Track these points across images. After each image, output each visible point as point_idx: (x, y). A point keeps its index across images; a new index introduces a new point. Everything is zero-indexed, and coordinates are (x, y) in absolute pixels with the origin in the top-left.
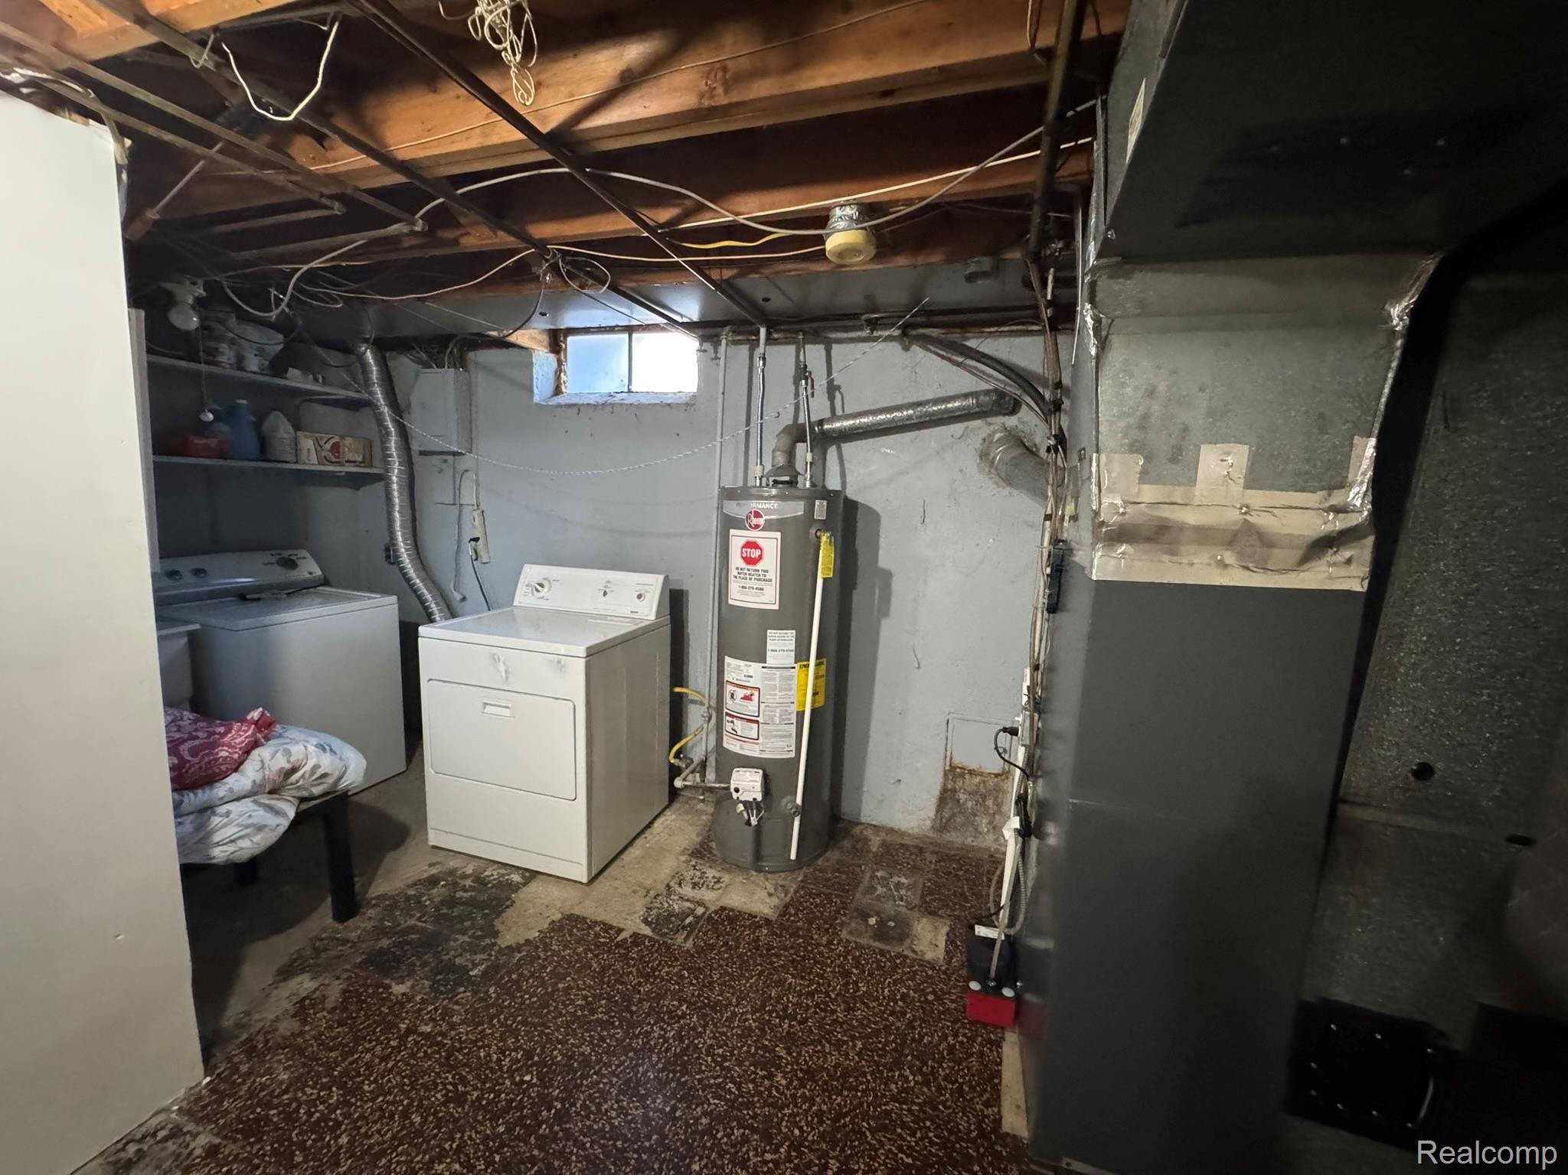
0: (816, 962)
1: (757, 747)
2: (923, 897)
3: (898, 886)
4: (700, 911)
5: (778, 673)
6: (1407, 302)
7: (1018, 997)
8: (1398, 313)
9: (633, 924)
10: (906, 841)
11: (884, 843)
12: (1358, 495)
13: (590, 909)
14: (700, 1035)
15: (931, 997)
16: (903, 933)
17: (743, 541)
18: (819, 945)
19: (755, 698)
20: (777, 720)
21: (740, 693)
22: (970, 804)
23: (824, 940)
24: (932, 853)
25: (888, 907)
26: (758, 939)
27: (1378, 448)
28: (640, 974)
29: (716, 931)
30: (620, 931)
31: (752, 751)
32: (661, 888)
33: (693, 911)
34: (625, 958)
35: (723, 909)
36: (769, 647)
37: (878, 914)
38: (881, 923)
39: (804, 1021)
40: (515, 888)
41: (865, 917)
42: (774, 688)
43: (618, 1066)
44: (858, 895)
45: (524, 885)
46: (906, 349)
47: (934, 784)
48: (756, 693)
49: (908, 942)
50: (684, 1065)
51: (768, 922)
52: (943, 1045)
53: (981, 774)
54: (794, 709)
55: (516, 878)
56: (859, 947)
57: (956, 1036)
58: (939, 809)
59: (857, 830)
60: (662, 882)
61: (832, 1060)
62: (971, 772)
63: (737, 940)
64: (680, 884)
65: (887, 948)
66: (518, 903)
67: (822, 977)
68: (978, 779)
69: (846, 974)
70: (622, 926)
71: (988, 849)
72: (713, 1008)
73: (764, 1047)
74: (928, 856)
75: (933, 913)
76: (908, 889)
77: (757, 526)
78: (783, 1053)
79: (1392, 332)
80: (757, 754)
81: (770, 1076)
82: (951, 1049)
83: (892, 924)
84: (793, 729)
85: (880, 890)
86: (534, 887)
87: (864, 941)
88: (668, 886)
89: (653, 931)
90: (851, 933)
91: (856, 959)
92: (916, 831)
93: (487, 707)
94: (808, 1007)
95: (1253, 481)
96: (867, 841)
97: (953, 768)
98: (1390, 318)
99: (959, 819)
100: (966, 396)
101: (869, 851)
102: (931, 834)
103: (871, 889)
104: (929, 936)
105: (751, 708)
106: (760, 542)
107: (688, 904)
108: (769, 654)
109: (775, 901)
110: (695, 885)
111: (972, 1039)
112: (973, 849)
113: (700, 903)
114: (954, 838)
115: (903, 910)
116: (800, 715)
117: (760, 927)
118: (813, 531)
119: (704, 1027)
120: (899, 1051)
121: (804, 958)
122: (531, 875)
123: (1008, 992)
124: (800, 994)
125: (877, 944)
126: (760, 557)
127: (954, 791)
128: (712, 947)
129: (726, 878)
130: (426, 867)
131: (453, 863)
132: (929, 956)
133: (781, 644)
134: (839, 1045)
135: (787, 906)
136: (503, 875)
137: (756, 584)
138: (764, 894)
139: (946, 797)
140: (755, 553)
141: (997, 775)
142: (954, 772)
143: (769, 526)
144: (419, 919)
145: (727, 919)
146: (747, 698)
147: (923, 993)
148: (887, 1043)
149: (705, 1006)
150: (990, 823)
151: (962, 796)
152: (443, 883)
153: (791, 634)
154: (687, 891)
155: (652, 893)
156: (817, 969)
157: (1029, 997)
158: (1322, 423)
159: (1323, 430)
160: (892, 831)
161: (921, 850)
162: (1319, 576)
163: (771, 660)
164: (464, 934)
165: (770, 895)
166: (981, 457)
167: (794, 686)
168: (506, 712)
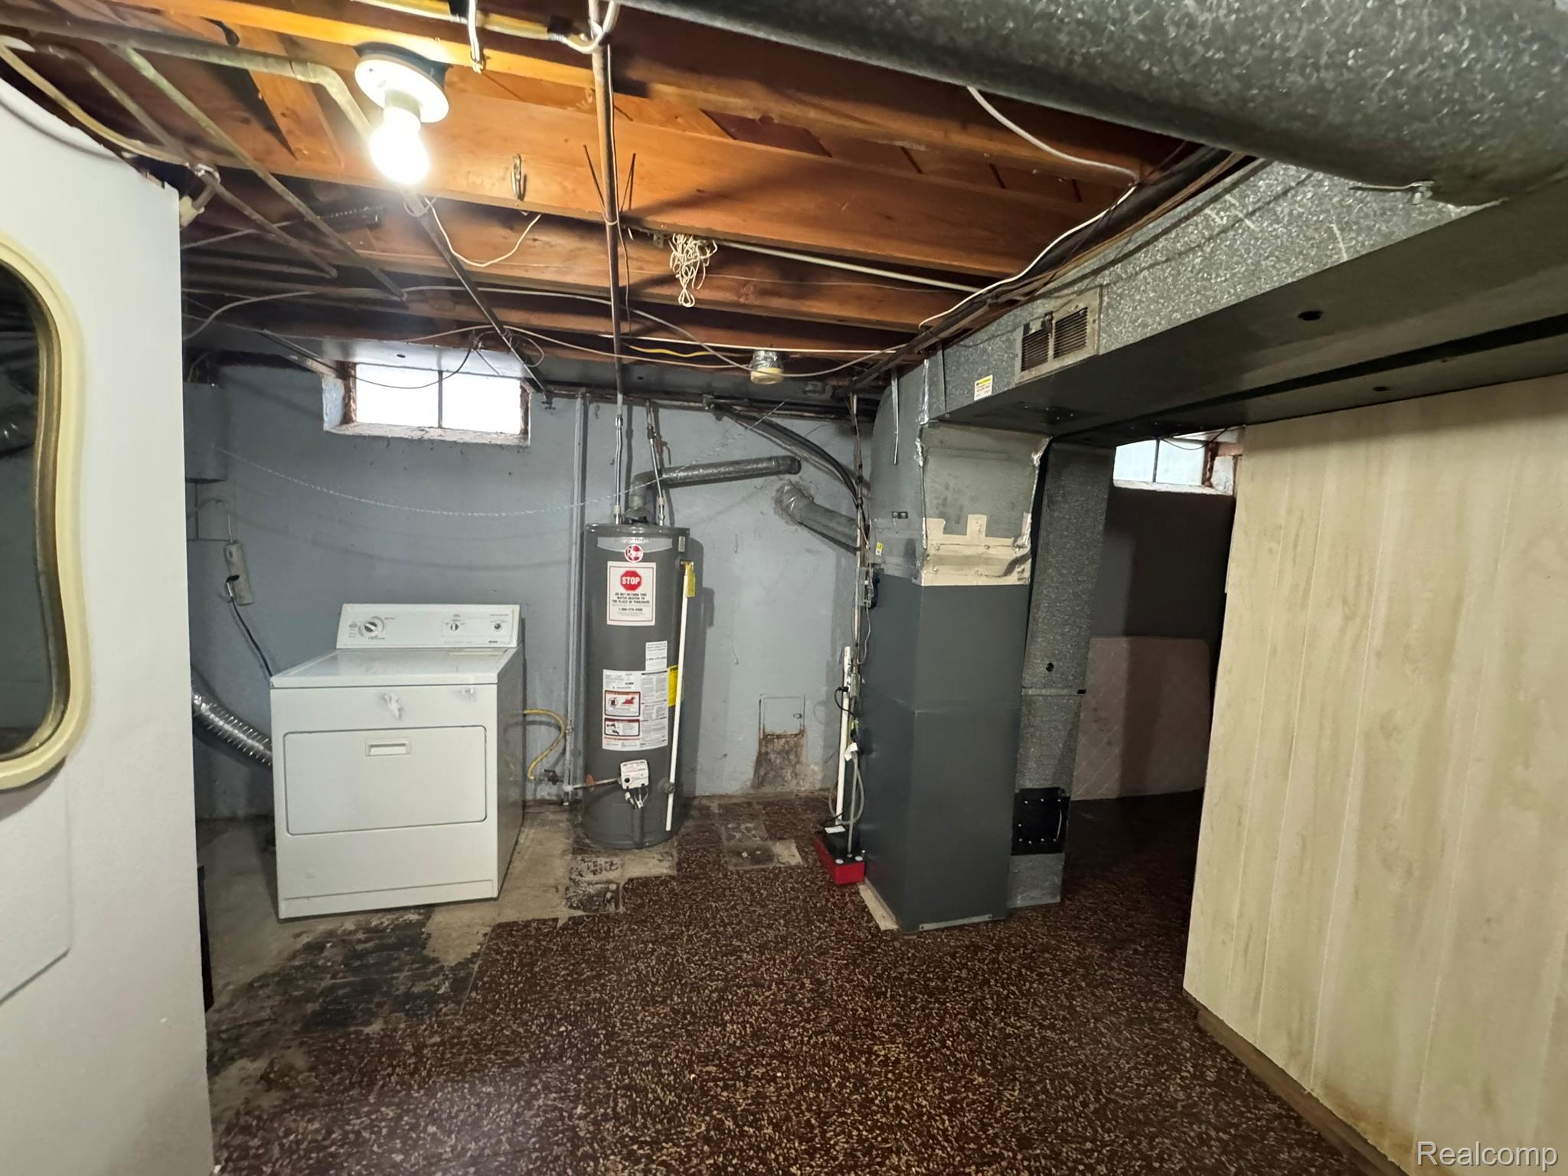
0: (724, 889)
1: (638, 742)
2: (768, 831)
3: (748, 830)
4: (613, 887)
5: (654, 677)
6: (1040, 454)
7: (865, 861)
8: (1036, 458)
9: (563, 914)
10: (735, 801)
11: (720, 806)
12: (1025, 539)
13: (510, 915)
14: (675, 956)
15: (808, 883)
16: (769, 856)
17: (622, 571)
18: (719, 879)
19: (636, 701)
20: (654, 716)
21: (622, 699)
22: (778, 761)
23: (721, 875)
24: (758, 803)
25: (749, 843)
26: (673, 889)
27: (1032, 518)
28: (598, 939)
29: (636, 895)
30: (556, 920)
31: (634, 746)
32: (567, 882)
33: (608, 890)
34: (576, 934)
35: (631, 880)
36: (647, 657)
37: (745, 850)
38: (752, 854)
39: (740, 922)
40: (422, 924)
41: (739, 854)
42: (651, 690)
43: (629, 994)
44: (725, 843)
45: (428, 918)
46: (719, 419)
47: (752, 750)
48: (637, 697)
49: (775, 860)
50: (678, 975)
51: (673, 878)
52: (829, 904)
53: (785, 736)
54: (667, 705)
55: (413, 917)
56: (746, 872)
57: (833, 897)
58: (756, 771)
59: (696, 802)
60: (564, 877)
61: (771, 934)
62: (779, 737)
63: (657, 894)
64: (581, 876)
65: (764, 867)
66: (435, 934)
67: (734, 896)
68: (783, 741)
69: (749, 889)
70: (553, 916)
71: (791, 792)
72: (672, 938)
73: (726, 945)
74: (757, 807)
75: (781, 839)
76: (755, 829)
77: (636, 558)
78: (739, 943)
79: (1034, 466)
80: (638, 748)
81: (740, 957)
82: (834, 904)
83: (758, 852)
84: (666, 721)
85: (738, 835)
86: (439, 918)
87: (748, 868)
88: (570, 879)
89: (584, 910)
90: (735, 865)
91: (750, 879)
92: (740, 792)
93: (373, 749)
94: (737, 916)
95: (990, 533)
96: (708, 808)
97: (765, 736)
98: (1032, 461)
99: (771, 775)
100: (770, 459)
101: (714, 814)
102: (752, 792)
103: (731, 837)
104: (786, 853)
105: (633, 709)
106: (640, 572)
107: (599, 886)
108: (647, 663)
109: (666, 864)
110: (594, 872)
111: (843, 895)
112: (782, 794)
113: (610, 882)
114: (768, 790)
115: (760, 843)
116: (672, 709)
117: (669, 882)
118: (677, 562)
119: (674, 949)
120: (807, 915)
121: (714, 890)
122: (429, 909)
123: (859, 859)
124: (727, 910)
125: (756, 867)
126: (639, 584)
127: (767, 753)
128: (642, 905)
129: (616, 860)
130: (292, 940)
131: (323, 927)
132: (793, 863)
133: (656, 653)
134: (770, 926)
135: (679, 864)
136: (397, 919)
137: (635, 606)
138: (655, 861)
139: (762, 759)
140: (634, 581)
141: (796, 735)
142: (766, 739)
143: (647, 558)
144: (332, 978)
145: (638, 887)
146: (629, 702)
147: (802, 883)
148: (797, 915)
149: (665, 939)
150: (794, 772)
151: (772, 756)
152: (329, 945)
153: (664, 645)
154: (590, 877)
155: (562, 889)
156: (727, 893)
157: (870, 857)
158: (1013, 506)
159: (1013, 508)
160: (722, 797)
161: (749, 804)
162: (1012, 580)
163: (650, 666)
164: (402, 971)
165: (661, 861)
166: (776, 503)
167: (667, 686)
168: (402, 750)
